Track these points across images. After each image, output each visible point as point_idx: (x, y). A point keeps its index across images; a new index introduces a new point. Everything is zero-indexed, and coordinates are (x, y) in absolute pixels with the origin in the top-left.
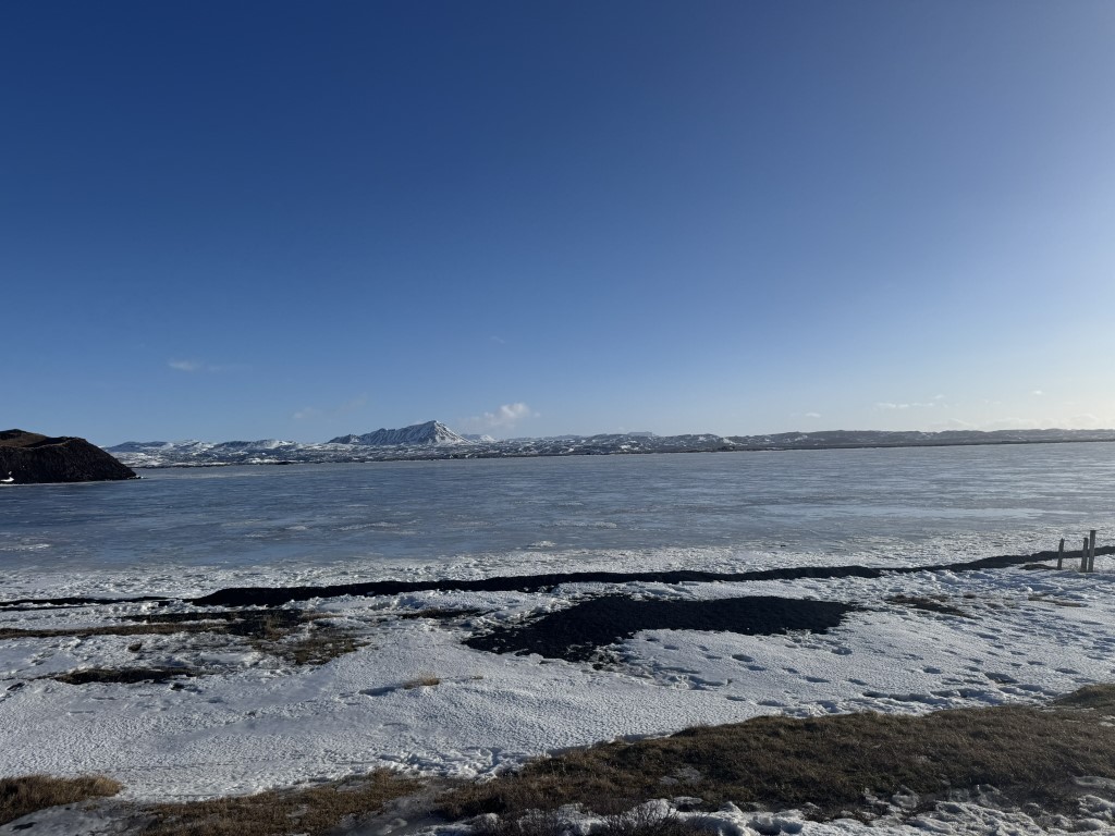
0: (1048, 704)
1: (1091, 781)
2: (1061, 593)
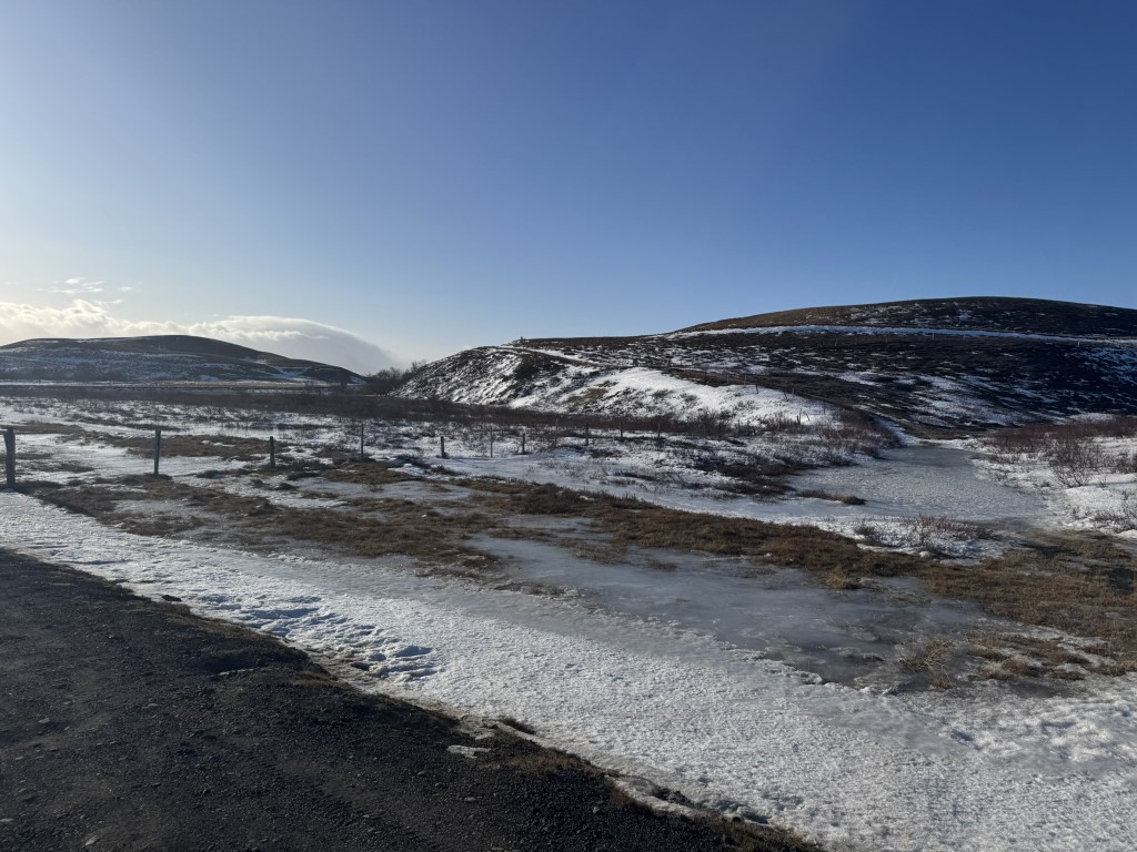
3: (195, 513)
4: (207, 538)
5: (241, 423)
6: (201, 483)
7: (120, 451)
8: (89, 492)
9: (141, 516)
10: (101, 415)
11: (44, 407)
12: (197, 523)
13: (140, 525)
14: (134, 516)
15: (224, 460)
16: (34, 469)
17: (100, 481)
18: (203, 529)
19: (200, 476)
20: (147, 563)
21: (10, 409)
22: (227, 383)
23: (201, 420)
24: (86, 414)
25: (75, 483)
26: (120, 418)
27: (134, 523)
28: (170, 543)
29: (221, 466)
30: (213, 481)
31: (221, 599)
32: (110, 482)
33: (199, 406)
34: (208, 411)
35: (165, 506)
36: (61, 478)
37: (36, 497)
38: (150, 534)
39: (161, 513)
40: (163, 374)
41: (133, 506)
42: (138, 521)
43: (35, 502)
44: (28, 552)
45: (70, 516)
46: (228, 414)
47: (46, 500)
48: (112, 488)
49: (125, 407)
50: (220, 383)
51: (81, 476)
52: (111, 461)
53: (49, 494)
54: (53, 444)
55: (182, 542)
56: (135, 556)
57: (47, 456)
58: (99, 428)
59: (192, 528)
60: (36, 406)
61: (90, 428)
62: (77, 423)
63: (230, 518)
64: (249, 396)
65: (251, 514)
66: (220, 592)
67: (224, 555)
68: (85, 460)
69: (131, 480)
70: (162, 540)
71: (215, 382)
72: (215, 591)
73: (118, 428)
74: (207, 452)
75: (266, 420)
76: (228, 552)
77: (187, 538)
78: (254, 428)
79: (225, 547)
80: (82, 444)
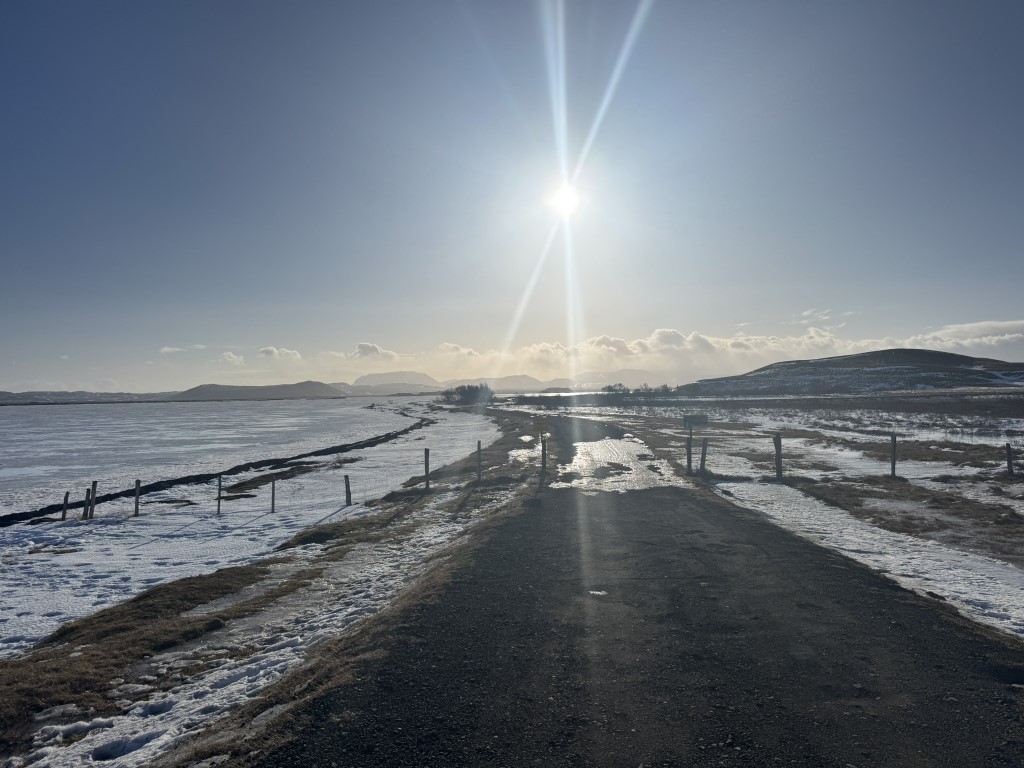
0: (27, 650)
1: (50, 712)
2: (62, 542)
3: (937, 516)
4: (954, 541)
5: (966, 430)
6: (937, 486)
7: (857, 454)
8: (839, 489)
9: (887, 513)
10: (835, 422)
11: (790, 416)
12: (943, 526)
13: (888, 522)
14: (881, 513)
15: (956, 465)
16: (793, 467)
17: (846, 479)
18: (949, 532)
19: (935, 480)
20: (902, 558)
21: (767, 418)
22: (943, 390)
23: (923, 426)
24: (823, 422)
25: (826, 480)
26: (851, 425)
27: (882, 519)
28: (920, 542)
29: (955, 472)
30: (949, 485)
31: (985, 606)
32: (854, 480)
33: (920, 413)
34: (931, 419)
35: (906, 506)
36: (815, 475)
37: (799, 489)
38: (899, 531)
39: (904, 512)
40: (881, 385)
41: (879, 504)
42: (886, 517)
43: (799, 494)
44: (804, 535)
45: (827, 508)
46: (950, 420)
47: (808, 493)
48: (857, 486)
49: (854, 415)
50: (937, 391)
51: (830, 474)
52: (852, 463)
53: (809, 488)
54: (802, 446)
55: (931, 542)
56: (890, 549)
57: (801, 456)
58: (835, 434)
59: (938, 530)
60: (785, 415)
61: (828, 433)
62: (817, 430)
63: (975, 524)
64: (968, 402)
65: (997, 523)
66: (982, 598)
67: (976, 560)
68: (831, 461)
69: (872, 480)
70: (911, 539)
71: (931, 390)
72: (976, 596)
73: (850, 433)
74: (938, 457)
75: (991, 426)
76: (980, 558)
77: (935, 539)
78: (979, 434)
79: (976, 553)
80: (825, 447)
